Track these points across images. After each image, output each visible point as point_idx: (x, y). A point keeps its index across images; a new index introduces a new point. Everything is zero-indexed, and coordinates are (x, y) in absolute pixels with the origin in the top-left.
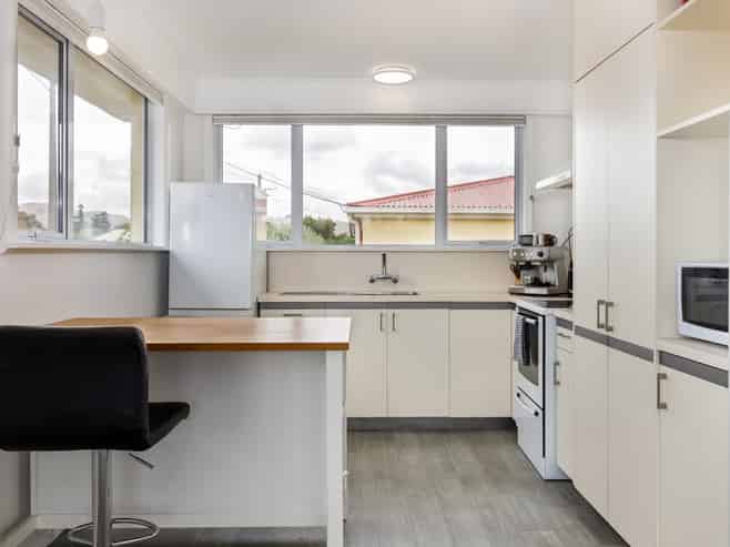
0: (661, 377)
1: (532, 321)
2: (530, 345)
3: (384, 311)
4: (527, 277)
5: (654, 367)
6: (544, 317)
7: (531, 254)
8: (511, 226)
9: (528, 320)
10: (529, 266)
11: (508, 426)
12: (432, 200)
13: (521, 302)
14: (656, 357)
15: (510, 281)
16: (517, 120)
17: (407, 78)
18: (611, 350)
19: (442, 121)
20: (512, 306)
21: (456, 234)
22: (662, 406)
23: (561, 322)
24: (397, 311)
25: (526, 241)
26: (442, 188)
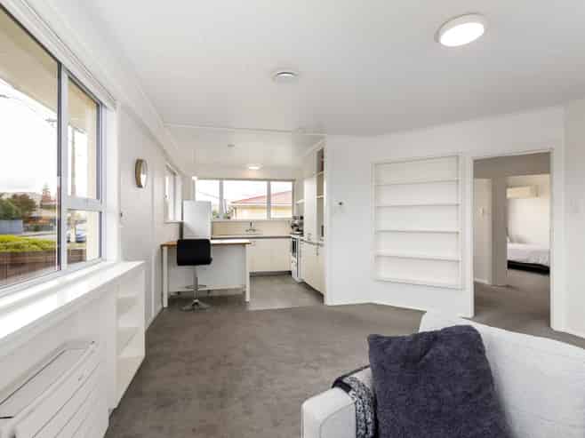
2: (294, 247)
4: (295, 228)
5: (316, 247)
6: (298, 239)
7: (296, 222)
8: (291, 212)
9: (294, 240)
10: (295, 225)
11: (290, 273)
12: (266, 200)
13: (292, 236)
15: (291, 230)
16: (293, 181)
17: (257, 168)
18: (310, 244)
19: (269, 180)
20: (290, 237)
21: (275, 214)
23: (302, 240)
25: (295, 218)
26: (269, 195)
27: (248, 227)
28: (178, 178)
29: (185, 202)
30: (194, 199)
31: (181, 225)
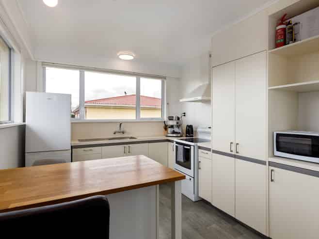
0: (272, 170)
1: (189, 148)
3: (125, 145)
6: (194, 146)
9: (186, 147)
10: (172, 127)
13: (173, 139)
14: (267, 163)
17: (131, 58)
18: (236, 159)
19: (138, 75)
20: (170, 141)
22: (272, 180)
24: (130, 145)
25: (171, 118)
27: (117, 129)
28: (17, 58)
29: (29, 95)
30: (44, 91)
31: (22, 130)
